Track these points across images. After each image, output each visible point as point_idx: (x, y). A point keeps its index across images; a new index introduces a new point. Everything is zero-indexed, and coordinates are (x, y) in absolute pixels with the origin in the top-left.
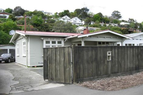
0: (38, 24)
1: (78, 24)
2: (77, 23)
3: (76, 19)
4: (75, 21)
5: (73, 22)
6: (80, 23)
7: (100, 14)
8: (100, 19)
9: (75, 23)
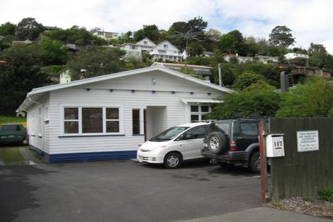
0: (51, 57)
1: (171, 57)
2: (166, 56)
3: (165, 46)
4: (162, 51)
5: (157, 53)
6: (177, 54)
7: (236, 35)
8: (234, 46)
9: (162, 56)
